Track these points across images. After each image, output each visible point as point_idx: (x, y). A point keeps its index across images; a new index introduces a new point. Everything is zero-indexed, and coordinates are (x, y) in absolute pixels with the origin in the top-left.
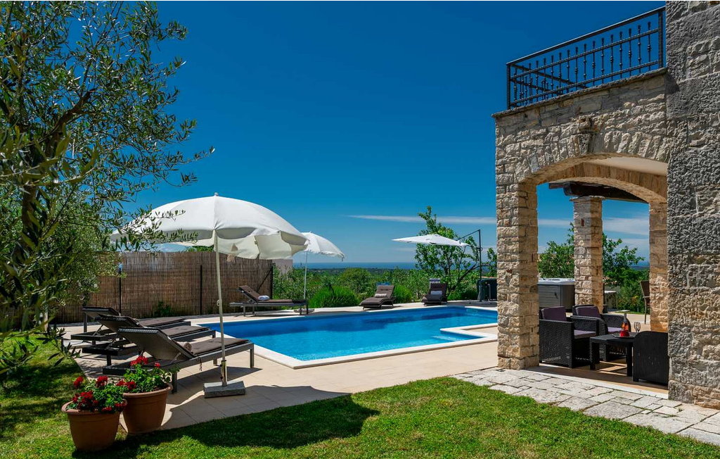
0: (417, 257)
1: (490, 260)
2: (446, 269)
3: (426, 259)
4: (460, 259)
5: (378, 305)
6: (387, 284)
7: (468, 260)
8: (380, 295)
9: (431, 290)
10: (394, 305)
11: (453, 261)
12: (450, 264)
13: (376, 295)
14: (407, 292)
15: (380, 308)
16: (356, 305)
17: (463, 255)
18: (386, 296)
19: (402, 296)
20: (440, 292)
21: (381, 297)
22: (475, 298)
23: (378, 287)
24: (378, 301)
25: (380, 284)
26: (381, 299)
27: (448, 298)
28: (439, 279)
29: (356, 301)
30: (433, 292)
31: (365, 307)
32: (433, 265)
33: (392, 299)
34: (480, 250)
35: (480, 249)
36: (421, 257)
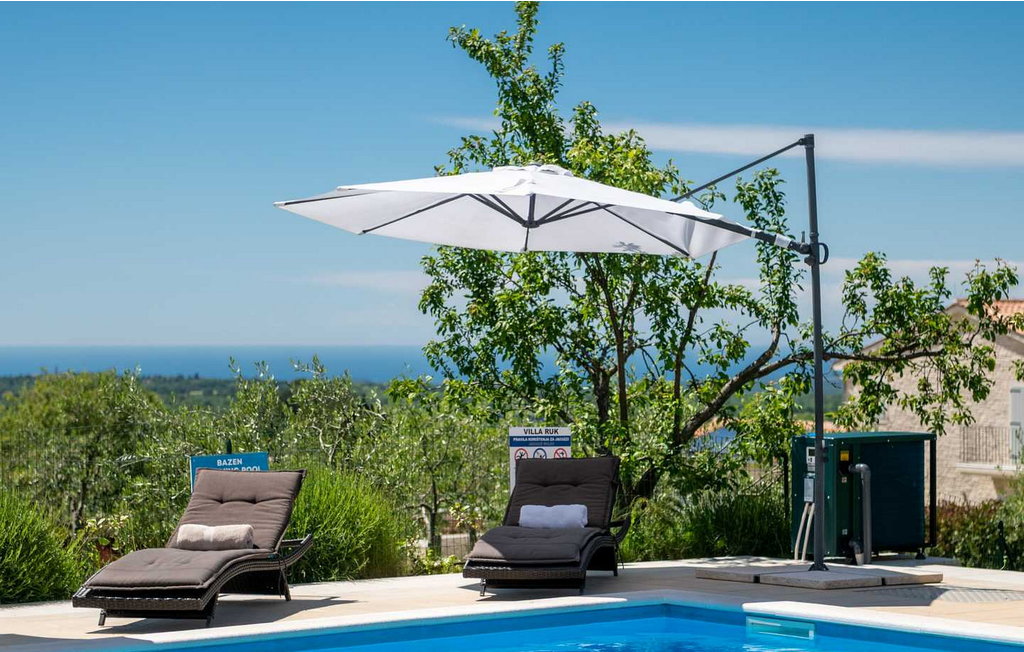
0: (434, 299)
1: (855, 324)
2: (598, 374)
3: (487, 313)
4: (684, 312)
5: (200, 593)
6: (249, 461)
7: (733, 318)
8: (210, 532)
9: (515, 503)
10: (297, 592)
11: (643, 324)
12: (624, 343)
13: (186, 531)
14: (373, 511)
15: (206, 616)
16: (58, 595)
17: (700, 294)
18: (248, 542)
19: (341, 535)
20: (573, 514)
21: (218, 546)
22: (779, 547)
23: (200, 481)
24: (195, 569)
25: (210, 464)
26: (213, 558)
27: (625, 545)
28: (565, 431)
29: (55, 569)
30: (531, 514)
31: (111, 612)
32: (528, 349)
33: (284, 553)
34: (814, 262)
35: (813, 252)
36: (459, 300)
